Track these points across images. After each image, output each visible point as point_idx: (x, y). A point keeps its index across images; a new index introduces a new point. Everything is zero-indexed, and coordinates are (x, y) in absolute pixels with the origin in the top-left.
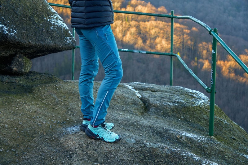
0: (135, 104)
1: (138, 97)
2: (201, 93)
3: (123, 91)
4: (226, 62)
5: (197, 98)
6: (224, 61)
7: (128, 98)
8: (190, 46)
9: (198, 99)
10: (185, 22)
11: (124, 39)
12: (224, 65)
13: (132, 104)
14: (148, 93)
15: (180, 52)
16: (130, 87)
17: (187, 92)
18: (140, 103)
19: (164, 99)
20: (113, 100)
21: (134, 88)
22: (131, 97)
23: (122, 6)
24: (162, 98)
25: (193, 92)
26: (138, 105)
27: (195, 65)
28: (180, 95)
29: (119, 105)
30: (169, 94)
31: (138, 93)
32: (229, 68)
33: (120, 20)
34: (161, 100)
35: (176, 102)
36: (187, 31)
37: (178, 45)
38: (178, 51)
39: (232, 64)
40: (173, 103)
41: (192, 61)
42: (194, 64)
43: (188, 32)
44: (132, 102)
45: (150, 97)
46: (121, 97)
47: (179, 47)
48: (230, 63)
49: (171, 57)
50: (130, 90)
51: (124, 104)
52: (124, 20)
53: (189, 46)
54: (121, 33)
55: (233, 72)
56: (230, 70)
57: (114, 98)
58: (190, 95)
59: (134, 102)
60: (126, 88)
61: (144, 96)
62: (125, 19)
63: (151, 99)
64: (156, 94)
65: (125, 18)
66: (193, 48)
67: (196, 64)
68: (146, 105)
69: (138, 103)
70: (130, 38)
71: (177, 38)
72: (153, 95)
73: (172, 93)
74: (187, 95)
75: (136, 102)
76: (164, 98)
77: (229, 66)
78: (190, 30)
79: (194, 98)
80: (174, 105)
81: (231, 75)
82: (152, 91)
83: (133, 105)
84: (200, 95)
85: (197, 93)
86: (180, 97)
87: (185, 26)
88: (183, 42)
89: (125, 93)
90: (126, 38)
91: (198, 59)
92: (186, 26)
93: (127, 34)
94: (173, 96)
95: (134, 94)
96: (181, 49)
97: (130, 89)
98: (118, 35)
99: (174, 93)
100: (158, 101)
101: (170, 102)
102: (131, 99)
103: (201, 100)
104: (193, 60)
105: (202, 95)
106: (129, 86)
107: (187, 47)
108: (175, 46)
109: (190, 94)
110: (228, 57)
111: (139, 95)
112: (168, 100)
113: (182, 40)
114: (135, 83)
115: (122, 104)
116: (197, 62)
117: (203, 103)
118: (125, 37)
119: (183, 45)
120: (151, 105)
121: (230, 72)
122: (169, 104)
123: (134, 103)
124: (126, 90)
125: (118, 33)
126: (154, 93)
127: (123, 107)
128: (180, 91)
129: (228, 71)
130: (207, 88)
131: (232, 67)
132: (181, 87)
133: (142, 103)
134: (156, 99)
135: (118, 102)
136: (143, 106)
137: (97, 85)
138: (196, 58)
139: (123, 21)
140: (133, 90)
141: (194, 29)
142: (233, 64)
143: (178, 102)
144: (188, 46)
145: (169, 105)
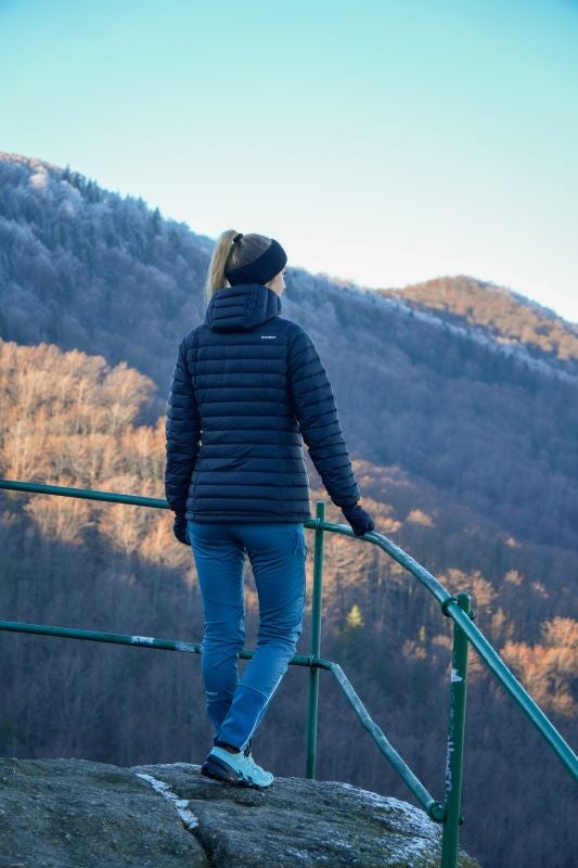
0: (173, 853)
1: (186, 826)
2: (416, 809)
3: (132, 803)
4: (538, 650)
5: (400, 832)
6: (531, 645)
7: (149, 829)
8: (401, 583)
9: (405, 834)
10: (384, 491)
11: (145, 548)
12: (531, 660)
13: (164, 851)
14: (225, 811)
15: (362, 606)
16: (159, 785)
17: (364, 807)
18: (190, 847)
19: (281, 837)
20: (95, 835)
21: (173, 790)
22: (160, 827)
23: (140, 418)
24: (273, 829)
25: (386, 806)
26: (183, 856)
27: (420, 659)
28: (339, 819)
29: (113, 855)
30: (299, 814)
31: (186, 809)
32: (549, 673)
33: (132, 475)
34: (270, 839)
35: (322, 846)
36: (388, 522)
37: (353, 578)
38: (355, 602)
39: (561, 658)
40: (311, 850)
41: (408, 642)
42: (413, 652)
43: (394, 530)
44: (163, 846)
45: (228, 827)
46: (123, 824)
47: (357, 584)
48: (552, 654)
49: (313, 673)
50: (156, 798)
51: (134, 854)
52: (145, 473)
53: (397, 584)
54: (132, 524)
55: (564, 688)
56: (553, 681)
57: (100, 828)
58: (377, 820)
59: (170, 844)
60: (144, 786)
61: (206, 823)
62: (152, 471)
63: (231, 833)
64: (252, 814)
65: (149, 464)
66: (410, 591)
67: (421, 653)
68: (215, 857)
69: (185, 848)
70: (169, 545)
71: (351, 551)
72: (240, 818)
73: (309, 811)
74: (365, 817)
75: (177, 843)
76: (279, 831)
77: (550, 664)
78: (401, 520)
79: (390, 830)
80: (314, 858)
81: (555, 700)
82: (238, 802)
83: (167, 858)
84: (411, 821)
85: (401, 811)
86: (339, 829)
87: (382, 506)
88: (374, 565)
89: (139, 809)
90: (150, 543)
91: (429, 634)
92: (386, 503)
93: (156, 530)
94: (311, 826)
95: (171, 816)
96: (367, 591)
97: (158, 794)
98: (122, 530)
99: (319, 812)
100: (256, 841)
101: (299, 849)
102: (161, 832)
103: (415, 840)
104: (412, 640)
105: (419, 818)
106: (154, 781)
107: (388, 586)
108: (342, 582)
109: (376, 816)
110: (547, 630)
111: (188, 817)
112: (292, 839)
113: (369, 561)
114: (177, 764)
115: (126, 852)
116: (428, 646)
117: (421, 850)
118: (147, 540)
119: (374, 578)
120: (233, 857)
121: (551, 690)
122: (298, 854)
123: (171, 848)
124: (141, 796)
125: (119, 523)
126: (246, 811)
127: (128, 863)
128: (341, 802)
129: (545, 683)
130: (433, 805)
131: (560, 669)
132: (347, 786)
133: (197, 847)
134: (248, 835)
135: (113, 846)
136: (202, 862)
137: (39, 774)
138: (422, 632)
139: (141, 478)
140: (169, 795)
141: (417, 516)
142: (566, 659)
143: (328, 849)
144: (392, 583)
145: (298, 861)
